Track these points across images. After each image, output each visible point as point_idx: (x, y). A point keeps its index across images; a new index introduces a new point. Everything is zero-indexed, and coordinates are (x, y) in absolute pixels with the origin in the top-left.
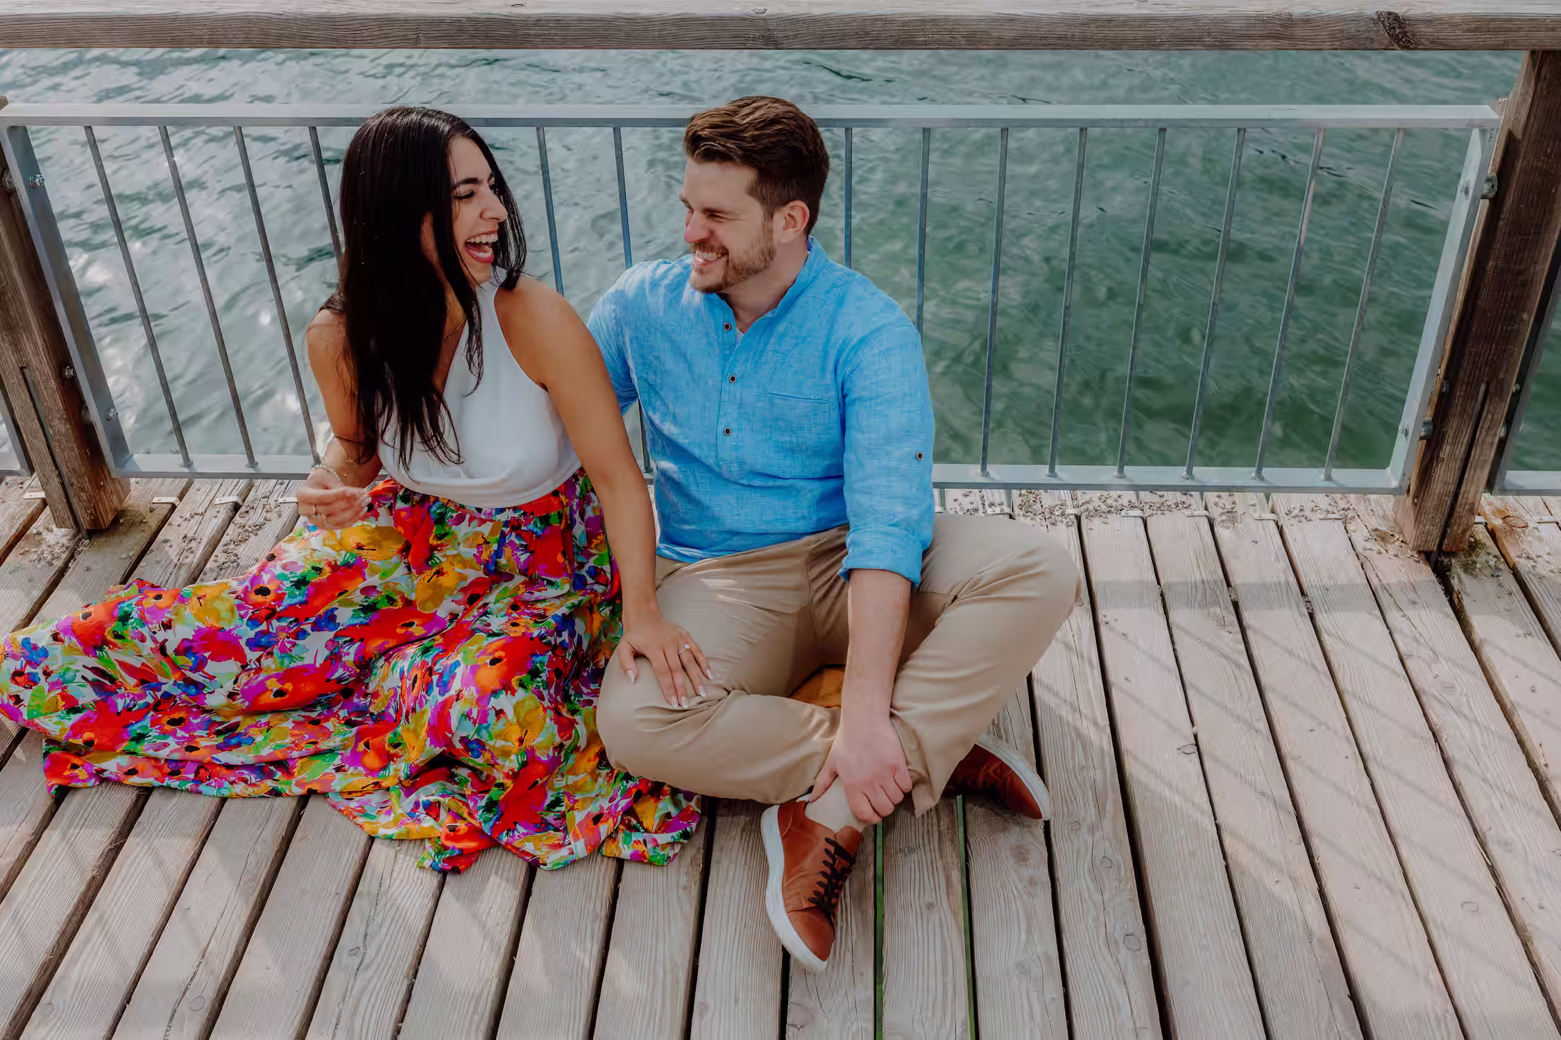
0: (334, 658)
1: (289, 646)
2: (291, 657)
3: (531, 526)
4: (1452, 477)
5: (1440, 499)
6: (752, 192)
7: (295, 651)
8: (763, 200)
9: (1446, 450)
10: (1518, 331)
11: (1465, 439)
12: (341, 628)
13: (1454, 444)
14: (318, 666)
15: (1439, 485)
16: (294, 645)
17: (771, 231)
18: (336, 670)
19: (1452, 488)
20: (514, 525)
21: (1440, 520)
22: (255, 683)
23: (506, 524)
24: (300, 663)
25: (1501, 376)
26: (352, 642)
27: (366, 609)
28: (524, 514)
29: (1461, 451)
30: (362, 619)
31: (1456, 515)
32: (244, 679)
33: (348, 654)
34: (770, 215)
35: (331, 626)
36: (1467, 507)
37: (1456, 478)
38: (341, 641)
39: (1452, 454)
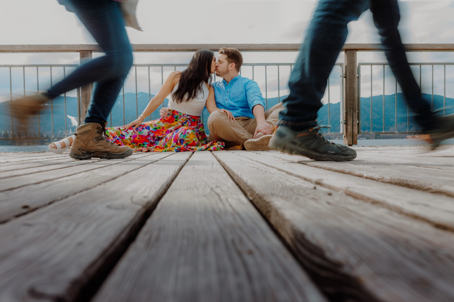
0: (149, 135)
1: (141, 130)
2: (141, 132)
3: (192, 120)
4: (351, 128)
5: (350, 133)
6: (226, 59)
7: (142, 132)
8: (228, 61)
9: (349, 122)
10: (355, 98)
11: (352, 120)
12: (150, 130)
13: (350, 121)
14: (145, 136)
15: (349, 130)
16: (142, 130)
17: (228, 67)
18: (149, 137)
19: (352, 130)
20: (189, 119)
21: (351, 138)
22: (135, 135)
23: (188, 118)
24: (142, 134)
25: (355, 107)
26: (152, 133)
27: (155, 129)
28: (191, 118)
29: (351, 122)
30: (154, 130)
31: (354, 136)
32: (134, 134)
33: (151, 135)
34: (229, 64)
35: (149, 129)
36: (355, 135)
37: (352, 128)
38: (150, 132)
39: (350, 123)
